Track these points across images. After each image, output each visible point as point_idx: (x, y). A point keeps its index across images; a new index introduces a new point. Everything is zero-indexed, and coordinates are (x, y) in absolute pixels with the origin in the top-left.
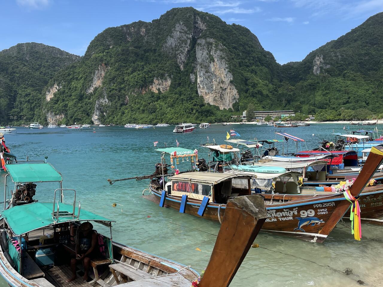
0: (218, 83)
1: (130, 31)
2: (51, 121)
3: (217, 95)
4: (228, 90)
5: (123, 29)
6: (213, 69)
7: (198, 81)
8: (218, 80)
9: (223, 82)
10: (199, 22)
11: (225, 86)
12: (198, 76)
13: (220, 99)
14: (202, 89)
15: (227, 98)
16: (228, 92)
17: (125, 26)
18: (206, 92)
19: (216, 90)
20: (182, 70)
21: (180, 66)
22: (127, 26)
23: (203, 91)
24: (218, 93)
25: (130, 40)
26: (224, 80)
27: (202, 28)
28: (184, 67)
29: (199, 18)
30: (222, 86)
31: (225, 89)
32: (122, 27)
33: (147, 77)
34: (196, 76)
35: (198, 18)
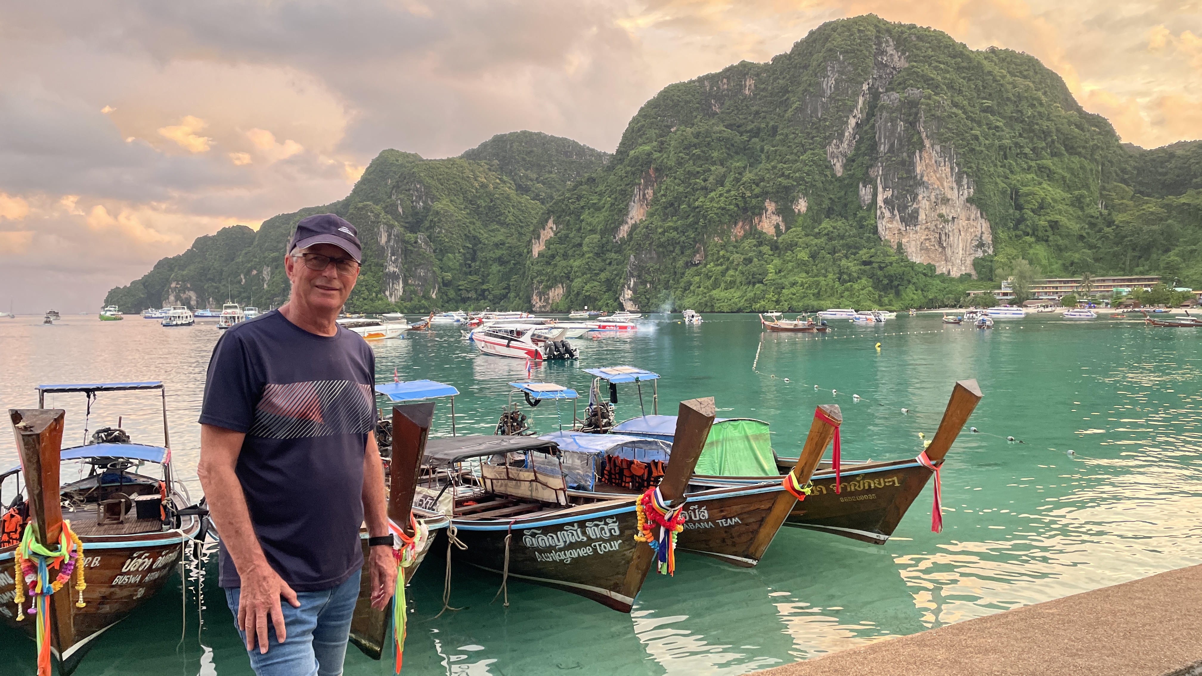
0: (933, 203)
1: (718, 88)
2: (537, 303)
3: (931, 237)
4: (963, 223)
5: (702, 86)
6: (920, 168)
7: (878, 202)
8: (933, 197)
9: (946, 201)
10: (890, 50)
11: (953, 211)
12: (880, 189)
13: (937, 247)
14: (888, 222)
15: (958, 245)
16: (961, 229)
17: (708, 77)
18: (900, 229)
19: (927, 223)
20: (839, 175)
21: (835, 165)
22: (712, 78)
23: (891, 226)
24: (934, 231)
25: (717, 110)
26: (949, 197)
27: (898, 65)
28: (844, 166)
29: (890, 40)
30: (944, 212)
31: (953, 218)
32: (701, 80)
33: (749, 197)
34: (875, 189)
35: (887, 41)
